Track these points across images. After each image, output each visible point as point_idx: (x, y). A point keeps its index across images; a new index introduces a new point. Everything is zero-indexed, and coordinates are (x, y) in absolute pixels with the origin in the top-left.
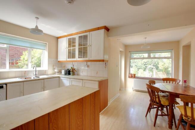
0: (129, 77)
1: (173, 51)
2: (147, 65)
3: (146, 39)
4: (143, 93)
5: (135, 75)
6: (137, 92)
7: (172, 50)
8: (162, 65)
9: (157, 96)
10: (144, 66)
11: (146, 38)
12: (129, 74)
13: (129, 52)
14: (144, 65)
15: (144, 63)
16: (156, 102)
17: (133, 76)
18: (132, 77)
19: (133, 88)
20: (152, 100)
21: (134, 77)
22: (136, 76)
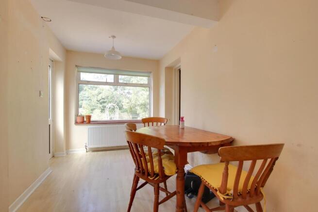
0: (76, 123)
1: (151, 75)
2: (105, 104)
3: (115, 39)
4: (108, 152)
5: (89, 117)
6: (96, 153)
7: (150, 72)
8: (128, 103)
9: (148, 157)
10: (101, 106)
11: (114, 37)
12: (77, 115)
13: (76, 66)
14: (101, 104)
15: (102, 101)
16: (152, 174)
17: (85, 119)
18: (83, 122)
19: (86, 146)
20: (143, 170)
21: (87, 122)
22: (92, 119)
